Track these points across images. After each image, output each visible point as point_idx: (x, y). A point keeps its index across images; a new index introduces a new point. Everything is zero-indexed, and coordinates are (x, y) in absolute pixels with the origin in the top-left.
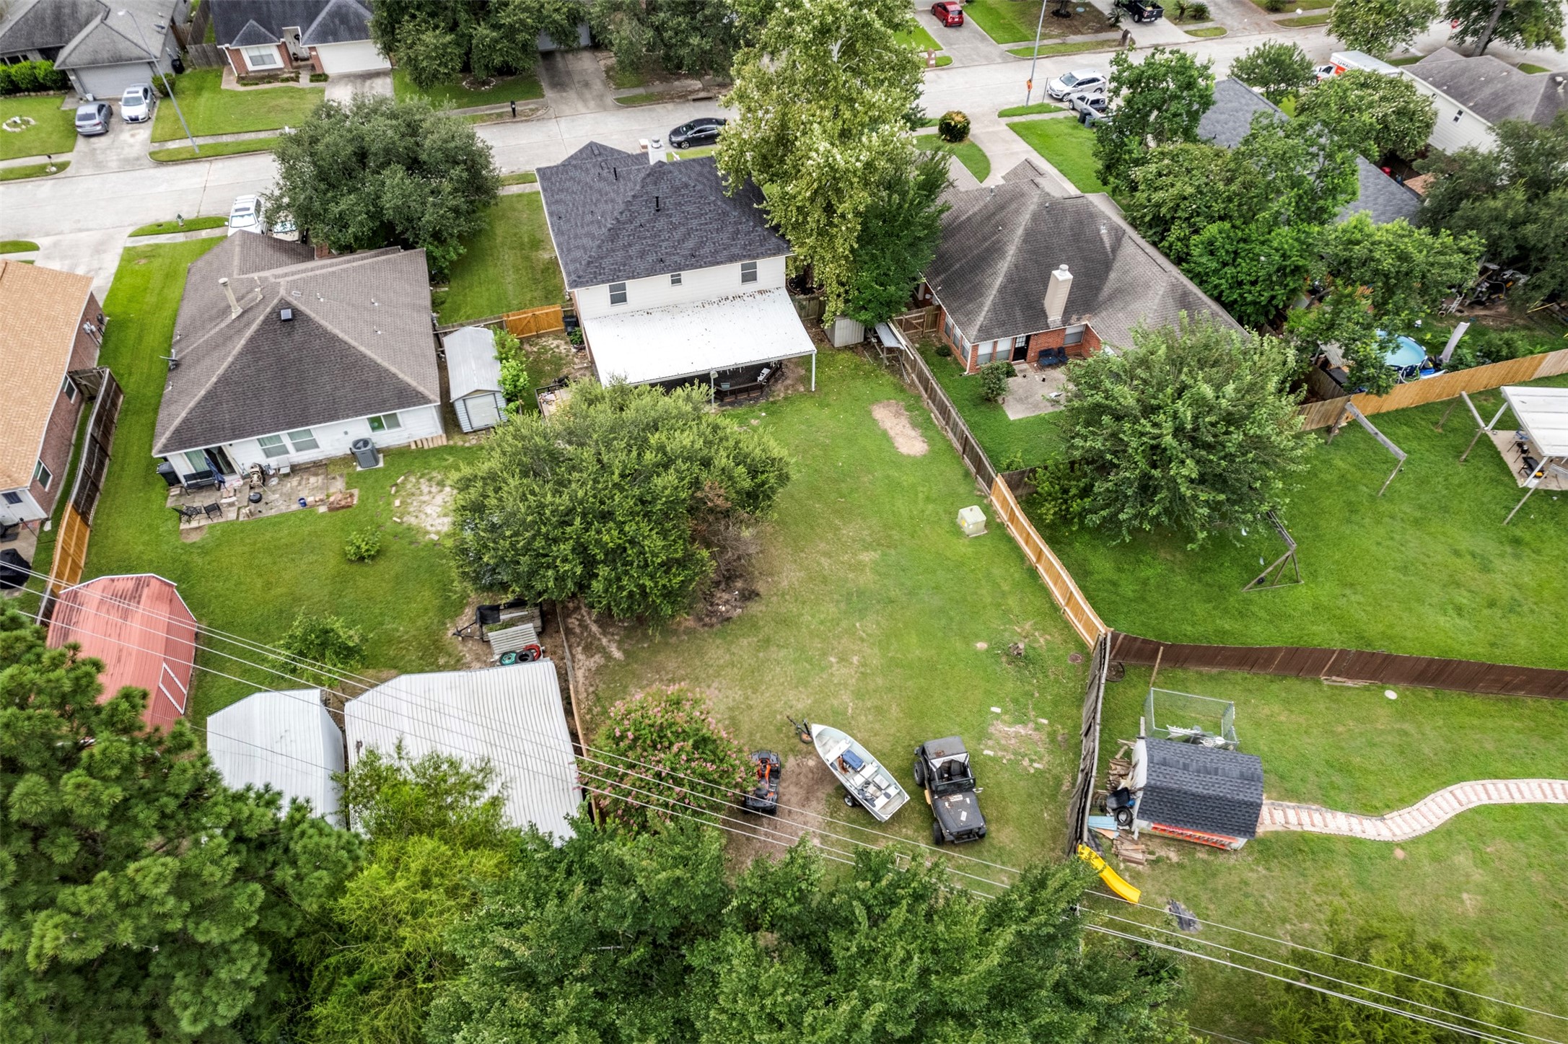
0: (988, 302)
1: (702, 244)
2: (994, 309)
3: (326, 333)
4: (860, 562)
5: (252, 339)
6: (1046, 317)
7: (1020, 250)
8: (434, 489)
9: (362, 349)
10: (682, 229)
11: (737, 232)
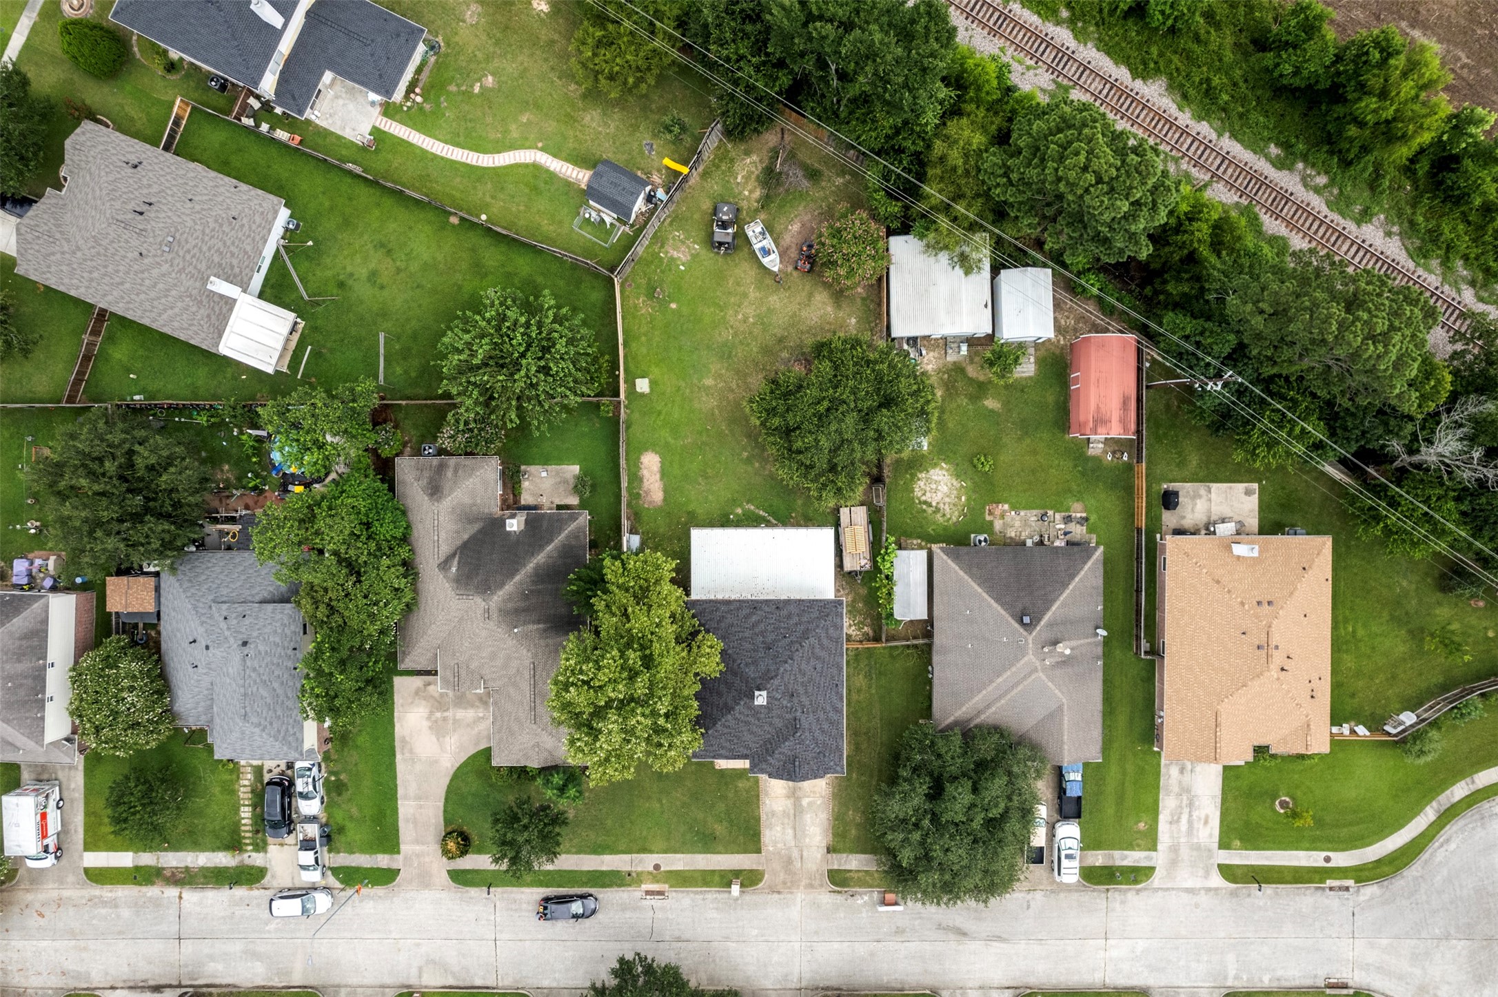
0: (561, 537)
1: (747, 617)
2: (560, 530)
3: (1002, 605)
4: (715, 380)
5: (1048, 609)
6: (526, 520)
7: (525, 565)
8: (941, 506)
9: (980, 590)
10: (757, 630)
11: (719, 622)
